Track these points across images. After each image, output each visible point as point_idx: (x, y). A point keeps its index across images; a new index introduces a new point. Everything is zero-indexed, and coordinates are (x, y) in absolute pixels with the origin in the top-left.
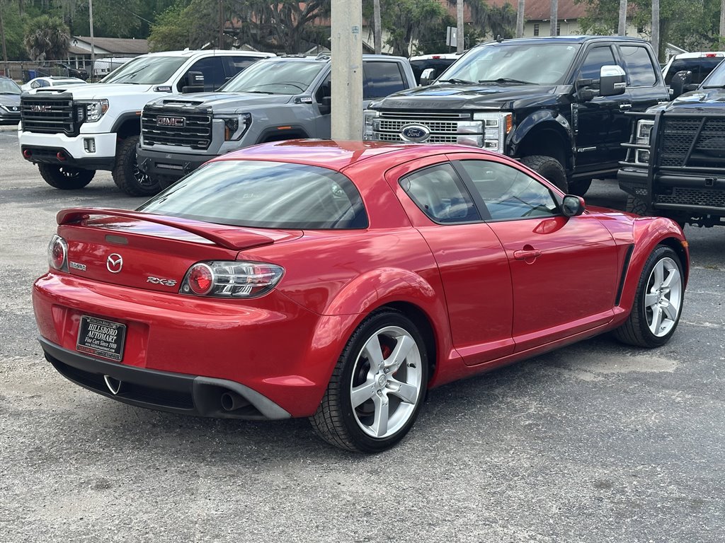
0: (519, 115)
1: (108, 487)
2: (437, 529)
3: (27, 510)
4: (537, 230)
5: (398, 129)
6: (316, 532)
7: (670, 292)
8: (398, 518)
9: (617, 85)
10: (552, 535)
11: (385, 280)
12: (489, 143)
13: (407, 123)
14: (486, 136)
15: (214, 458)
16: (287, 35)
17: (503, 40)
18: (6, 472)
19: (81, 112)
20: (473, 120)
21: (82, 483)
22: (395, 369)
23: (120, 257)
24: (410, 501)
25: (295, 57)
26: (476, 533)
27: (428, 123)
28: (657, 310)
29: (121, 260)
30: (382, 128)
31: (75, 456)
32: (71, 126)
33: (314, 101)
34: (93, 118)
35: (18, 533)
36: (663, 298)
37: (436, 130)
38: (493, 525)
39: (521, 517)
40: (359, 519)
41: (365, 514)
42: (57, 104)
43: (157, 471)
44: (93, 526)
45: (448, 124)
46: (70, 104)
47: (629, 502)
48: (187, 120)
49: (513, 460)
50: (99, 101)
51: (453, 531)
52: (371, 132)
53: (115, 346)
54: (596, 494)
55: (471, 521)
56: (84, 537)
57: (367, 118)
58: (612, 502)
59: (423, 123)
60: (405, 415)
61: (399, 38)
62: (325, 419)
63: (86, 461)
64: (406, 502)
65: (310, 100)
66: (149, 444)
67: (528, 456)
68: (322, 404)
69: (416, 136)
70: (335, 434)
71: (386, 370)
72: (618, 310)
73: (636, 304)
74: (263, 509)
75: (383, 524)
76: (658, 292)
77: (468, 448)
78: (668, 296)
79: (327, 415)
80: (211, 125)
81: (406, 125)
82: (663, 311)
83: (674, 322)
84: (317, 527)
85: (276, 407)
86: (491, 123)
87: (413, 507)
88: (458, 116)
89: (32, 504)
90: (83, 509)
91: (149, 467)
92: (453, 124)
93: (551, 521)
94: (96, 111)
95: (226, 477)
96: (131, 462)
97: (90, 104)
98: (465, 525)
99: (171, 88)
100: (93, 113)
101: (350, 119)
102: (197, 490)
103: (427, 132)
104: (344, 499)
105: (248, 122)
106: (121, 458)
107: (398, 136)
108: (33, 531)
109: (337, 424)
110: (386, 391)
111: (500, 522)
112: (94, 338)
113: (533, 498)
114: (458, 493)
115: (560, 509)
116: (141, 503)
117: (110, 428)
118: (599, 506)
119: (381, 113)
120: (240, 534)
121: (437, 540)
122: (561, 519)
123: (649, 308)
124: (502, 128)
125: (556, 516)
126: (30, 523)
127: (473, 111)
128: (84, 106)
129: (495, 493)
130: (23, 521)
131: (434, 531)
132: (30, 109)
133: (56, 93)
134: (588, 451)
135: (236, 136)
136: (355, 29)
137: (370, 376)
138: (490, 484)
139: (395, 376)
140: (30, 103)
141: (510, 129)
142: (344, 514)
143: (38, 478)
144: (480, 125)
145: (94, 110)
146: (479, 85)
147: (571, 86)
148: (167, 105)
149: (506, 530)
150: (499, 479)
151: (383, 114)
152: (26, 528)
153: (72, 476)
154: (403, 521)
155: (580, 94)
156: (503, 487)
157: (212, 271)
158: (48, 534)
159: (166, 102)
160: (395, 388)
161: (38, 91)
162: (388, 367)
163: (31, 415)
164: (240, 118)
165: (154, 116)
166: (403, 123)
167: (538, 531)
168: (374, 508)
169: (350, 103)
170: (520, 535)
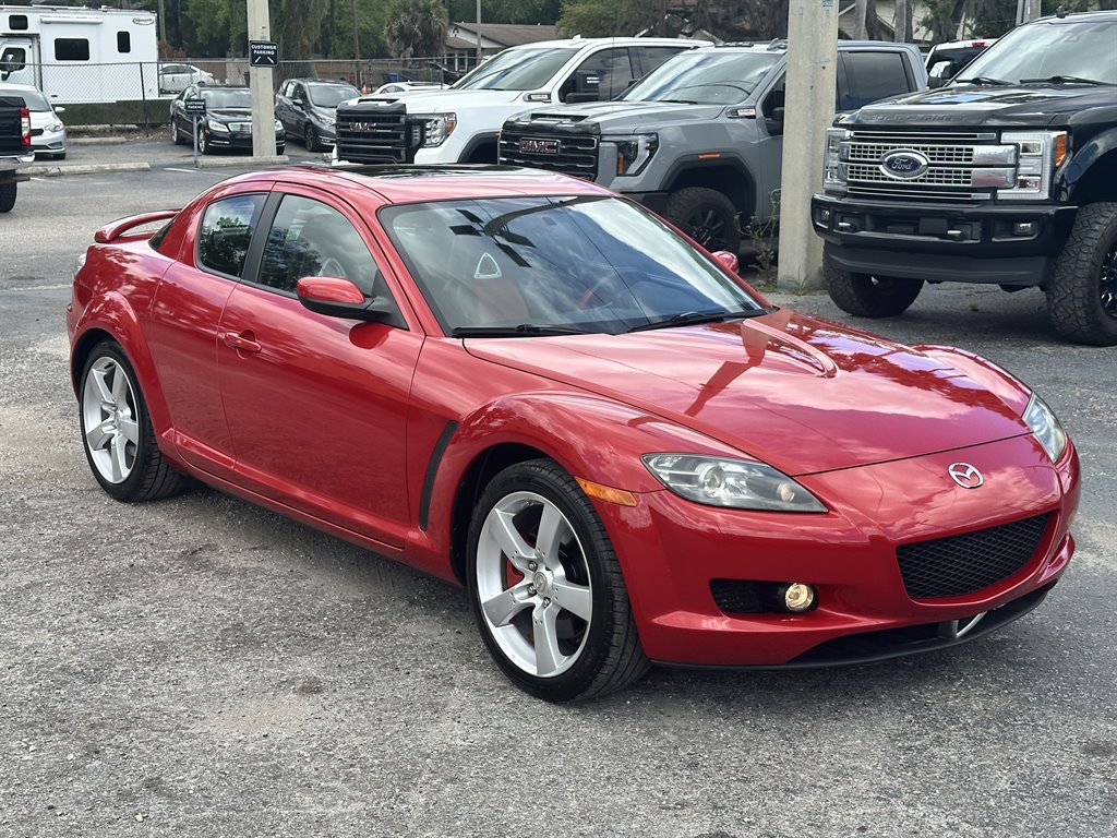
0: (1080, 136)
1: (319, 691)
2: (798, 799)
3: (194, 716)
5: (878, 157)
6: (604, 786)
8: (740, 775)
10: (988, 825)
12: (1025, 181)
13: (892, 148)
14: (1021, 169)
15: (484, 658)
16: (764, 14)
17: (1067, 14)
18: (182, 658)
19: (417, 132)
20: (1000, 144)
21: (283, 682)
24: (768, 750)
25: (737, 46)
26: (860, 811)
27: (926, 149)
30: (853, 156)
31: (285, 641)
32: (403, 153)
33: (760, 114)
34: (434, 141)
35: (172, 750)
37: (939, 159)
38: (893, 801)
39: (943, 792)
40: (677, 771)
41: (689, 765)
42: (384, 120)
43: (395, 673)
44: (279, 748)
45: (957, 149)
46: (402, 120)
48: (563, 144)
49: (956, 698)
50: (442, 115)
51: (823, 804)
52: (836, 163)
54: (1083, 764)
55: (858, 790)
56: (261, 763)
57: (831, 140)
58: (1105, 779)
59: (918, 149)
61: (941, 16)
63: (299, 650)
64: (760, 752)
65: (753, 113)
66: (395, 631)
67: (985, 692)
69: (905, 170)
74: (533, 743)
75: (714, 783)
77: (887, 671)
80: (596, 152)
81: (890, 151)
84: (608, 779)
86: (1031, 149)
87: (769, 759)
88: (975, 136)
89: (204, 710)
90: (273, 720)
91: (385, 666)
92: (967, 150)
93: (992, 803)
94: (438, 131)
95: (492, 690)
96: (362, 655)
97: (430, 121)
98: (846, 797)
99: (549, 95)
100: (434, 134)
101: (813, 143)
102: (445, 706)
103: (924, 163)
104: (664, 737)
105: (653, 147)
106: (350, 648)
107: (877, 169)
108: (192, 750)
111: (906, 797)
113: (971, 762)
114: (849, 743)
115: (1012, 783)
116: (358, 720)
117: (348, 601)
118: (1082, 784)
119: (852, 133)
120: (487, 780)
121: (793, 816)
122: (1009, 801)
124: (1049, 157)
125: (1003, 794)
126: (192, 736)
127: (1000, 130)
128: (421, 123)
129: (909, 749)
130: (184, 732)
131: (792, 803)
132: (348, 127)
133: (384, 104)
134: (1090, 693)
135: (633, 168)
138: (905, 733)
140: (349, 119)
141: (1061, 158)
142: (656, 762)
143: (224, 670)
144: (1010, 152)
145: (435, 129)
146: (1019, 87)
148: (535, 122)
149: (911, 811)
150: (923, 727)
151: (856, 134)
152: (184, 744)
153: (272, 671)
154: (746, 781)
156: (926, 740)
158: (211, 755)
159: (534, 116)
161: (361, 101)
163: (244, 575)
164: (642, 141)
165: (517, 138)
166: (887, 148)
167: (965, 816)
168: (706, 756)
169: (814, 116)
170: (933, 822)
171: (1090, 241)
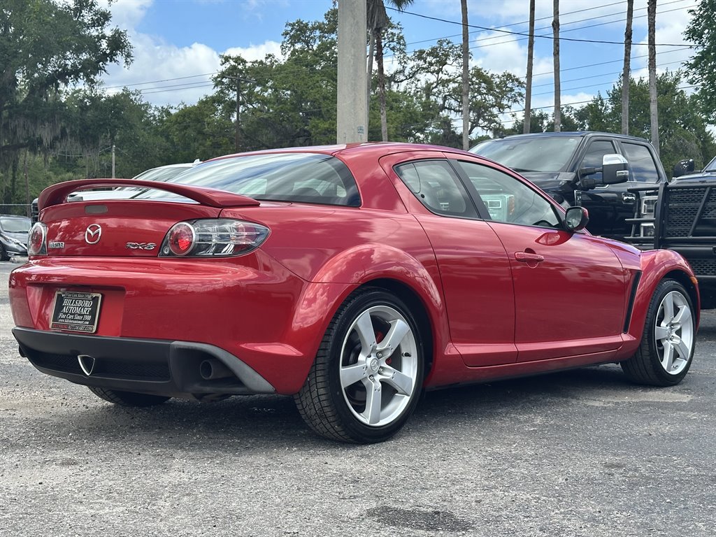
1: (75, 464)
4: (540, 241)
7: (681, 329)
8: (388, 484)
9: (620, 173)
11: (377, 261)
21: (46, 461)
22: (389, 354)
23: (99, 226)
24: (402, 474)
26: (473, 495)
28: (668, 346)
29: (100, 229)
31: (43, 445)
36: (674, 334)
38: (493, 490)
39: (524, 485)
41: (352, 482)
43: (130, 454)
44: (53, 488)
47: (642, 476)
49: (516, 450)
53: (89, 318)
54: (607, 471)
55: (469, 487)
56: (41, 495)
58: (624, 476)
60: (400, 406)
62: (312, 399)
63: (54, 448)
67: (533, 448)
68: (309, 382)
70: (322, 416)
71: (379, 354)
72: (626, 337)
73: (646, 335)
74: (240, 478)
76: (668, 327)
78: (679, 333)
79: (315, 394)
82: (674, 349)
83: (686, 362)
85: (258, 377)
91: (121, 452)
93: (557, 488)
102: (171, 466)
104: (330, 473)
109: (325, 404)
110: (378, 377)
111: (501, 488)
112: (68, 313)
113: (537, 473)
115: (567, 480)
116: (109, 474)
118: (610, 479)
122: (568, 487)
123: (659, 342)
125: (562, 484)
136: (360, 129)
137: (361, 357)
138: (490, 464)
139: (389, 361)
147: (573, 174)
149: (506, 493)
150: (500, 461)
153: (37, 457)
155: (583, 182)
156: (505, 466)
157: (193, 231)
160: (389, 374)
162: (381, 352)
167: (542, 494)
170: (522, 497)
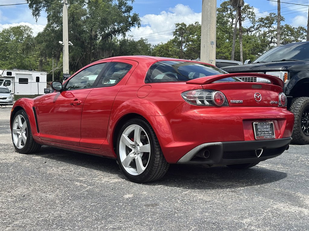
112: (261, 131)
127: (265, 71)
136: (212, 43)
171: (297, 108)
